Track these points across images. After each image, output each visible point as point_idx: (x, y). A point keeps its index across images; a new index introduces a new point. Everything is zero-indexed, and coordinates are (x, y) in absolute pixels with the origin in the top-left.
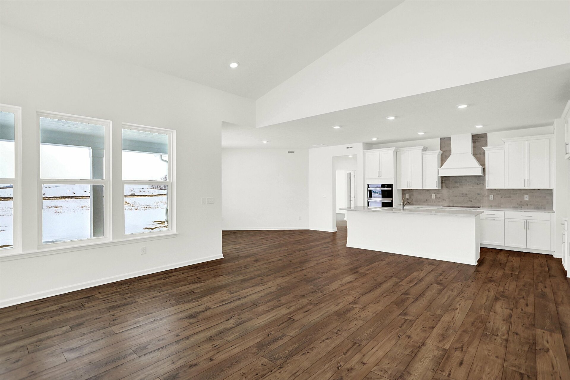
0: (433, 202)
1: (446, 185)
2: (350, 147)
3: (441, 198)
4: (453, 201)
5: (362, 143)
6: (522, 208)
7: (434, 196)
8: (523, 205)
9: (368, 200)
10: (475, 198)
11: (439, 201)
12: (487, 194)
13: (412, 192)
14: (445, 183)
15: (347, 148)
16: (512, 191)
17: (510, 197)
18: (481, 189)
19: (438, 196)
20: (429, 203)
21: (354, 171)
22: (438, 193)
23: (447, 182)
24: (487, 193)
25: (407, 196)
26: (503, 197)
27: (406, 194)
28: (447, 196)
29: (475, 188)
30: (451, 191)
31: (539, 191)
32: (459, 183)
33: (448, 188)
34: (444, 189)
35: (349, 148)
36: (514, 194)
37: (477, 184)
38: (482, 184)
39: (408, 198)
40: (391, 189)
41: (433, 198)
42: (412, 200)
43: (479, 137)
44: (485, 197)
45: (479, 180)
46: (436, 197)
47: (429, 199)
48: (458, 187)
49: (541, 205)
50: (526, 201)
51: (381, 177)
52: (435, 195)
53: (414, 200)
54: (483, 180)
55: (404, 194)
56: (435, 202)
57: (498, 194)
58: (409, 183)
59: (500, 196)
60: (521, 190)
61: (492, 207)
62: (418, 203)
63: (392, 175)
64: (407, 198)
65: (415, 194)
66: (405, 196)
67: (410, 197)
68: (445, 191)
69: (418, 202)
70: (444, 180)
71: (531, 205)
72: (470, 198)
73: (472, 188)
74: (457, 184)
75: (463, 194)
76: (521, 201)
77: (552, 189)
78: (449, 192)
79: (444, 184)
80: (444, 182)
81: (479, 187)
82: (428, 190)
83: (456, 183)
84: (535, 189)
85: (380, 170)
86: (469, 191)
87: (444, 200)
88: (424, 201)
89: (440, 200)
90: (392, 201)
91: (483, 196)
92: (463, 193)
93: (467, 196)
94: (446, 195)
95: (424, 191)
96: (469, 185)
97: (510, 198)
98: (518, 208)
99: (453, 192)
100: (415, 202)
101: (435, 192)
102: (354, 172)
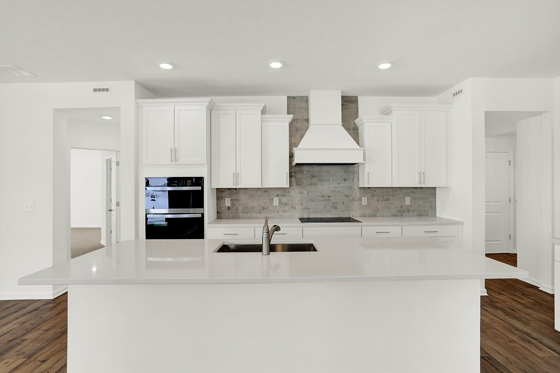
0: (274, 212)
1: (296, 181)
2: (103, 90)
3: (289, 205)
4: (309, 209)
5: (133, 82)
6: (402, 216)
7: (276, 202)
8: (404, 212)
9: (146, 215)
10: (341, 204)
11: (285, 210)
12: (358, 196)
13: (237, 193)
14: (295, 177)
15: (95, 90)
16: (391, 190)
17: (388, 200)
18: (351, 188)
19: (284, 200)
21: (118, 152)
22: (283, 196)
23: (299, 176)
24: (358, 194)
25: (228, 202)
26: (380, 199)
27: (226, 199)
28: (299, 200)
29: (342, 187)
30: (305, 192)
31: (421, 190)
32: (318, 177)
33: (299, 185)
34: (293, 187)
35: (99, 90)
36: (393, 196)
37: (345, 180)
38: (351, 180)
39: (229, 205)
40: (199, 188)
41: (274, 204)
42: (237, 209)
43: (346, 102)
44: (356, 201)
45: (347, 173)
46: (279, 203)
47: (268, 207)
48: (316, 184)
49: (424, 211)
50: (408, 205)
51: (177, 163)
52: (278, 198)
53: (240, 208)
54: (354, 173)
55: (222, 198)
56: (278, 212)
57: (373, 196)
58: (236, 176)
59: (375, 199)
60: (402, 189)
61: (365, 217)
62: (249, 215)
63: (203, 158)
64: (226, 205)
65: (243, 198)
66: (223, 201)
67: (233, 205)
68: (295, 192)
69: (247, 213)
70: (294, 172)
71: (413, 211)
72: (334, 203)
73: (337, 185)
74: (314, 179)
75: (323, 196)
76: (402, 206)
77: (435, 188)
78: (302, 193)
79: (293, 179)
80: (293, 174)
81: (347, 184)
83: (313, 176)
84: (417, 188)
85: (176, 147)
86: (332, 191)
87: (293, 207)
88: (259, 211)
89: (287, 208)
90: (203, 214)
91: (353, 200)
92: (324, 194)
93: (329, 200)
94: (297, 199)
95: (259, 193)
96: (333, 180)
97: (389, 202)
98: (397, 216)
99: (308, 192)
100: (243, 212)
101: (279, 193)
102: (117, 155)
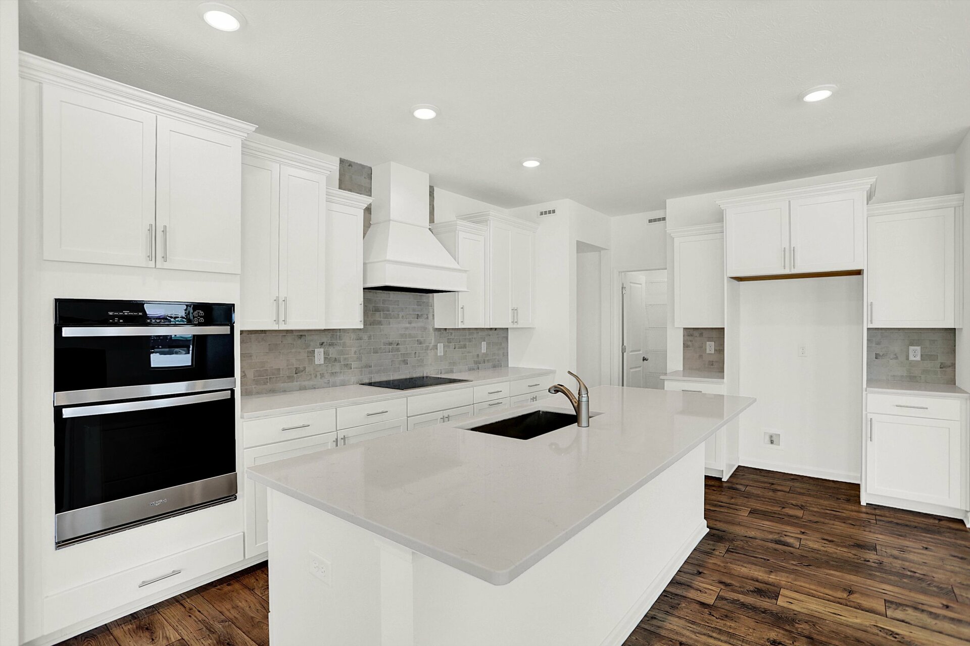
0: (316, 376)
3: (340, 362)
7: (319, 356)
8: (480, 364)
10: (413, 357)
11: (334, 371)
12: (433, 343)
16: (467, 333)
17: (465, 347)
18: (425, 329)
19: (333, 353)
20: (306, 383)
22: (331, 345)
24: (433, 340)
26: (457, 346)
28: (355, 353)
29: (414, 328)
30: (365, 337)
31: (495, 331)
32: (383, 311)
37: (418, 317)
38: (425, 316)
41: (317, 362)
44: (431, 350)
45: (420, 306)
46: (325, 358)
47: (305, 368)
48: (380, 323)
49: (498, 361)
50: (484, 354)
52: (322, 350)
54: (428, 307)
56: (322, 376)
58: (280, 304)
59: (452, 346)
61: (441, 373)
68: (351, 337)
71: (488, 361)
72: (404, 354)
73: (408, 325)
75: (390, 344)
76: (478, 356)
77: (508, 328)
78: (361, 339)
81: (420, 323)
82: (301, 334)
86: (402, 336)
87: (346, 365)
88: (289, 377)
89: (337, 369)
90: (233, 392)
91: (427, 348)
92: (391, 340)
93: (398, 350)
94: (353, 350)
95: (289, 339)
96: (403, 317)
97: (465, 350)
99: (370, 338)
101: (324, 340)
